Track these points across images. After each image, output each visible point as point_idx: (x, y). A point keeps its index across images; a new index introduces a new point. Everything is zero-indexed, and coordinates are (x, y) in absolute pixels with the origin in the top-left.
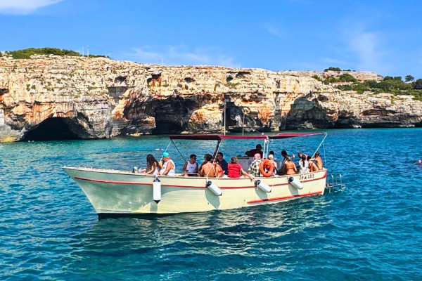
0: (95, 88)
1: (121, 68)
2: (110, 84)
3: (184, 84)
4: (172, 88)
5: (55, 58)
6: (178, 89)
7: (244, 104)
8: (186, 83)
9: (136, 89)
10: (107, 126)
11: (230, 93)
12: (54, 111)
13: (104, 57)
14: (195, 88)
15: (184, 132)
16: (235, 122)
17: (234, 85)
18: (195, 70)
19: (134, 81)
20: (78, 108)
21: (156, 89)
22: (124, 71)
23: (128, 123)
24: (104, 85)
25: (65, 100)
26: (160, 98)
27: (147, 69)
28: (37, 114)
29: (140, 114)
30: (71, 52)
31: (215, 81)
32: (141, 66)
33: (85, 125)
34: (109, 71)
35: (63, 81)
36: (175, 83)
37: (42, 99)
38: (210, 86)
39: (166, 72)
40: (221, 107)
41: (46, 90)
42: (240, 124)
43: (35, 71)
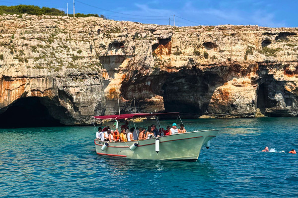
0: (82, 58)
1: (117, 30)
2: (103, 52)
3: (202, 50)
4: (186, 57)
5: (30, 19)
6: (194, 57)
7: (287, 78)
8: (205, 49)
9: (138, 58)
10: (97, 109)
11: (267, 62)
12: (28, 89)
13: (96, 16)
14: (218, 55)
15: (202, 117)
16: (275, 102)
17: (273, 52)
18: (217, 32)
19: (134, 48)
20: (59, 85)
21: (165, 58)
22: (121, 34)
23: (127, 104)
24: (94, 54)
25: (42, 74)
26: (170, 71)
27: (152, 31)
28: (6, 92)
29: (144, 92)
30: (54, 10)
31: (246, 46)
32: (144, 27)
33: (69, 107)
34: (101, 35)
35: (39, 49)
36: (190, 50)
37: (12, 73)
38: (238, 53)
39: (178, 35)
40: (254, 81)
41: (17, 61)
42: (282, 106)
43: (4, 35)
